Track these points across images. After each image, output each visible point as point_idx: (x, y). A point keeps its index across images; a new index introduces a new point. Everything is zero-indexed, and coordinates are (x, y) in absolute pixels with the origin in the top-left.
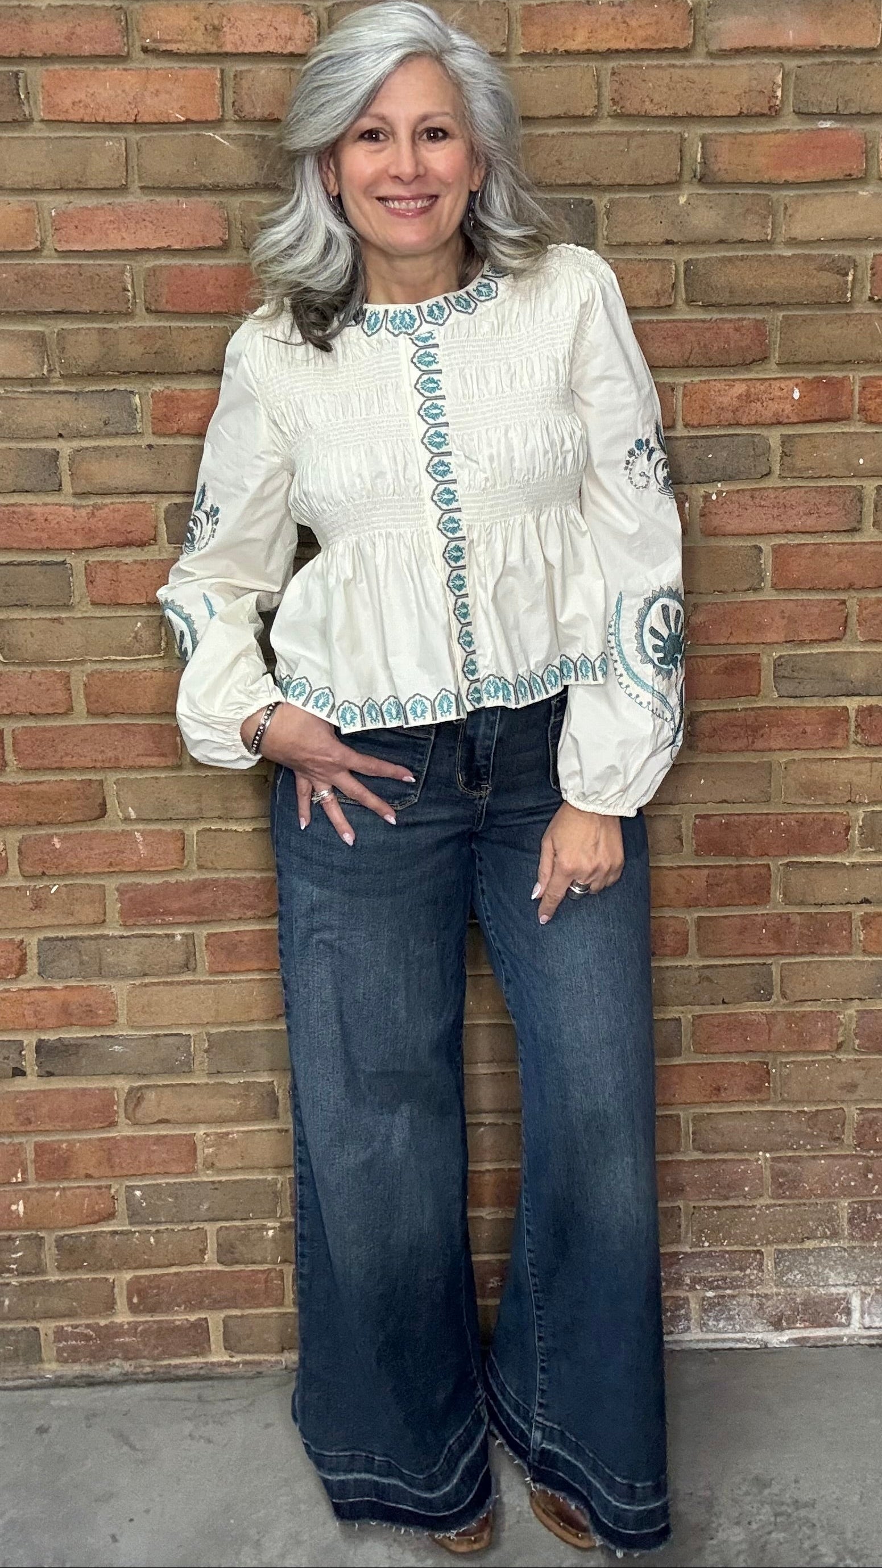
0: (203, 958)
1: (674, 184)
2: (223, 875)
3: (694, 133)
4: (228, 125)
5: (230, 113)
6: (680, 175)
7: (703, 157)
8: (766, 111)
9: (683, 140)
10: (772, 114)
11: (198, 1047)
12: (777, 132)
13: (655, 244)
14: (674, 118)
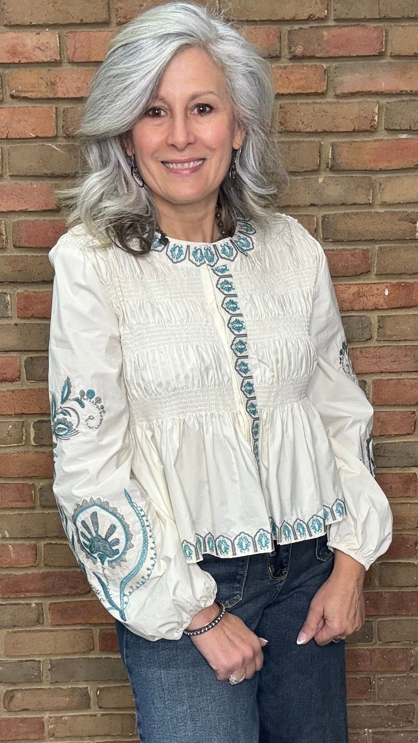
0: (48, 617)
1: (316, 171)
2: (58, 570)
3: (328, 141)
4: (60, 139)
5: (61, 132)
6: (319, 165)
7: (332, 155)
8: (368, 128)
9: (321, 145)
10: (372, 130)
11: (45, 667)
12: (375, 141)
13: (305, 206)
14: (315, 133)
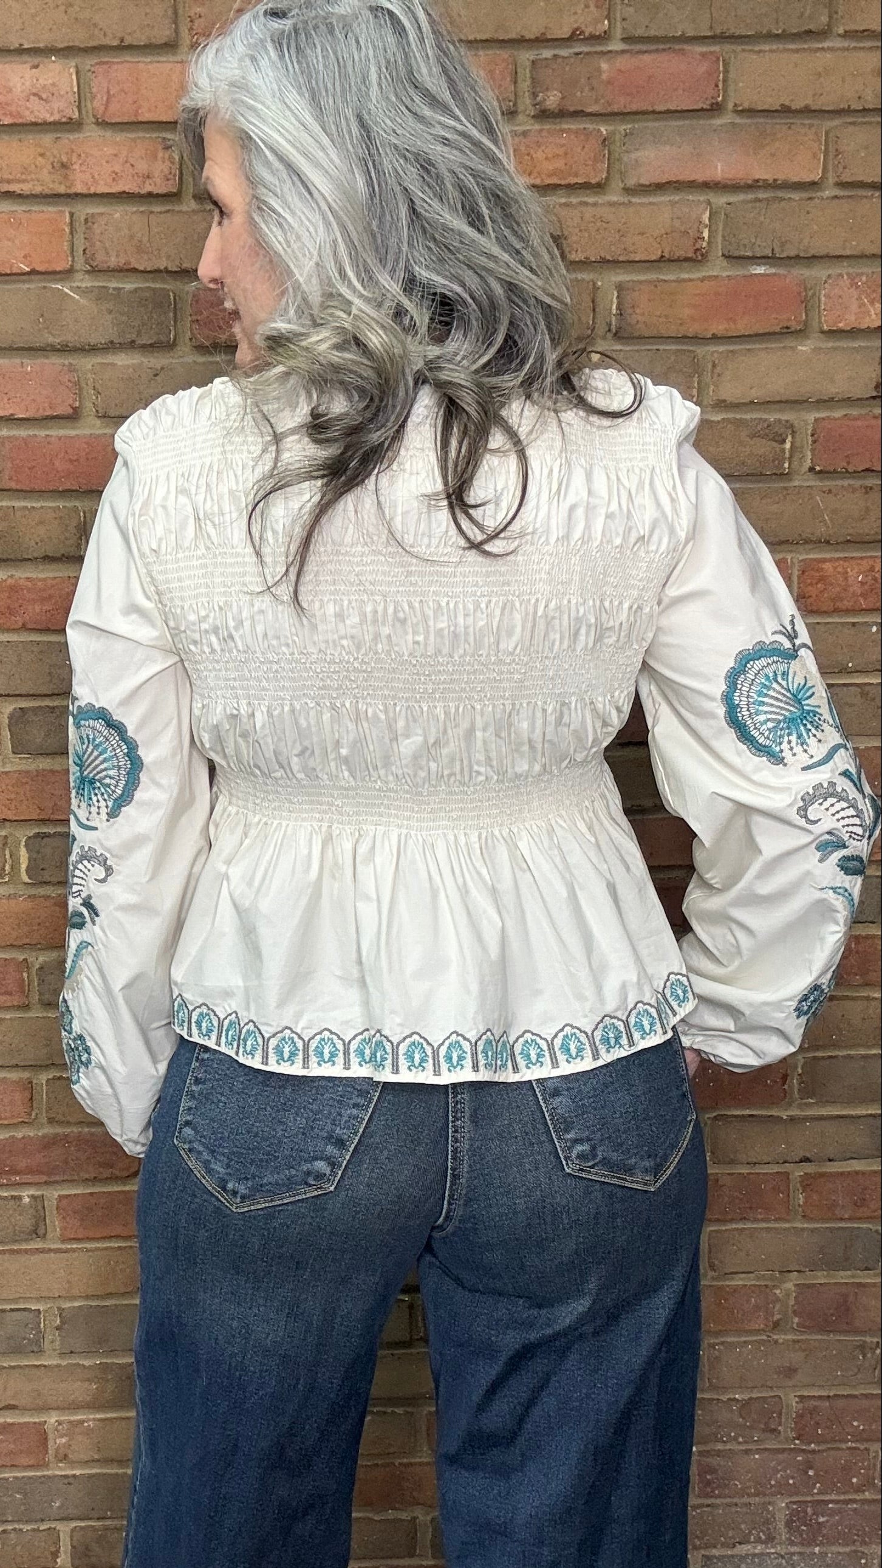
0: (55, 1223)
1: (586, 339)
2: (76, 1130)
3: (609, 280)
4: (78, 276)
5: (80, 263)
6: (593, 328)
7: (618, 308)
8: (690, 255)
9: (596, 288)
10: (698, 258)
11: (50, 1323)
12: (702, 280)
14: (585, 264)
